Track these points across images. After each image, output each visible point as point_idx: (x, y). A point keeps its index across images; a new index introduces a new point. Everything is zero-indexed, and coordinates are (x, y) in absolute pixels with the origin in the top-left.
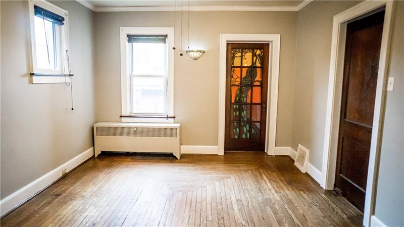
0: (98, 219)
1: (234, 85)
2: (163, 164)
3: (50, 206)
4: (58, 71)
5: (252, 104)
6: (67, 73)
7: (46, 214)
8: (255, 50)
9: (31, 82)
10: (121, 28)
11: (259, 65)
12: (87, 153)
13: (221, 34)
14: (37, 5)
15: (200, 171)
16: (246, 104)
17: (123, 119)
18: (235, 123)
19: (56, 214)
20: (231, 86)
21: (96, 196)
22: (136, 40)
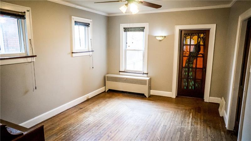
0: (92, 122)
1: (185, 56)
2: (137, 99)
3: (77, 113)
4: (87, 50)
5: (196, 68)
6: (90, 50)
7: (73, 116)
8: (200, 34)
9: (72, 56)
10: (121, 24)
11: (203, 44)
12: (102, 89)
13: (176, 26)
14: (76, 21)
15: (155, 106)
16: (192, 68)
17: (121, 73)
18: (185, 79)
19: (77, 117)
20: (183, 56)
21: (96, 112)
22: (128, 31)
